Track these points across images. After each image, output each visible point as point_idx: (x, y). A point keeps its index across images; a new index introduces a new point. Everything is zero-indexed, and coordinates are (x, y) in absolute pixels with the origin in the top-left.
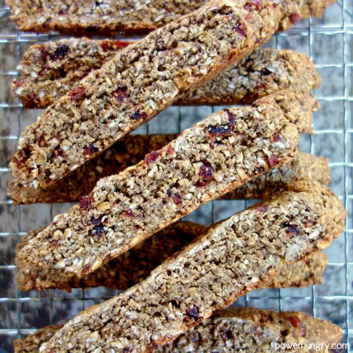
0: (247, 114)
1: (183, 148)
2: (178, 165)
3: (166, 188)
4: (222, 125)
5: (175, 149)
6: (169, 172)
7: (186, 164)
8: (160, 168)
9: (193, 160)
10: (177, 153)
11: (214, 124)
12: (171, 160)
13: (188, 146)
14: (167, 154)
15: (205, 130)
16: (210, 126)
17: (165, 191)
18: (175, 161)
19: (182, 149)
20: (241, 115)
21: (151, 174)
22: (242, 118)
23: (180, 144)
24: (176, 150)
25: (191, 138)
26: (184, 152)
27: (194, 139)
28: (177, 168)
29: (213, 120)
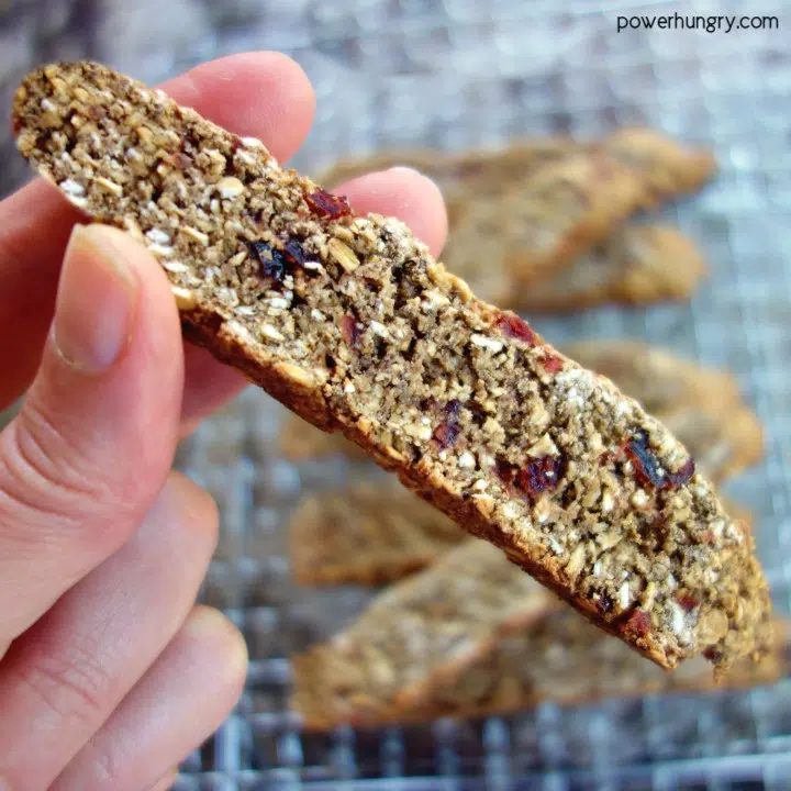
0: (708, 506)
1: (573, 393)
2: (527, 397)
3: (461, 392)
4: (660, 459)
5: (561, 373)
6: (501, 384)
7: (540, 416)
8: (503, 357)
9: (555, 429)
10: (554, 383)
11: (654, 439)
12: (533, 376)
13: (581, 401)
14: (540, 359)
15: (631, 426)
16: (646, 433)
17: (453, 395)
18: (534, 386)
19: (566, 391)
20: (702, 492)
21: (478, 341)
22: (695, 498)
23: (576, 381)
24: (560, 378)
25: (602, 400)
26: (562, 400)
27: (603, 408)
28: (521, 399)
29: (660, 433)
